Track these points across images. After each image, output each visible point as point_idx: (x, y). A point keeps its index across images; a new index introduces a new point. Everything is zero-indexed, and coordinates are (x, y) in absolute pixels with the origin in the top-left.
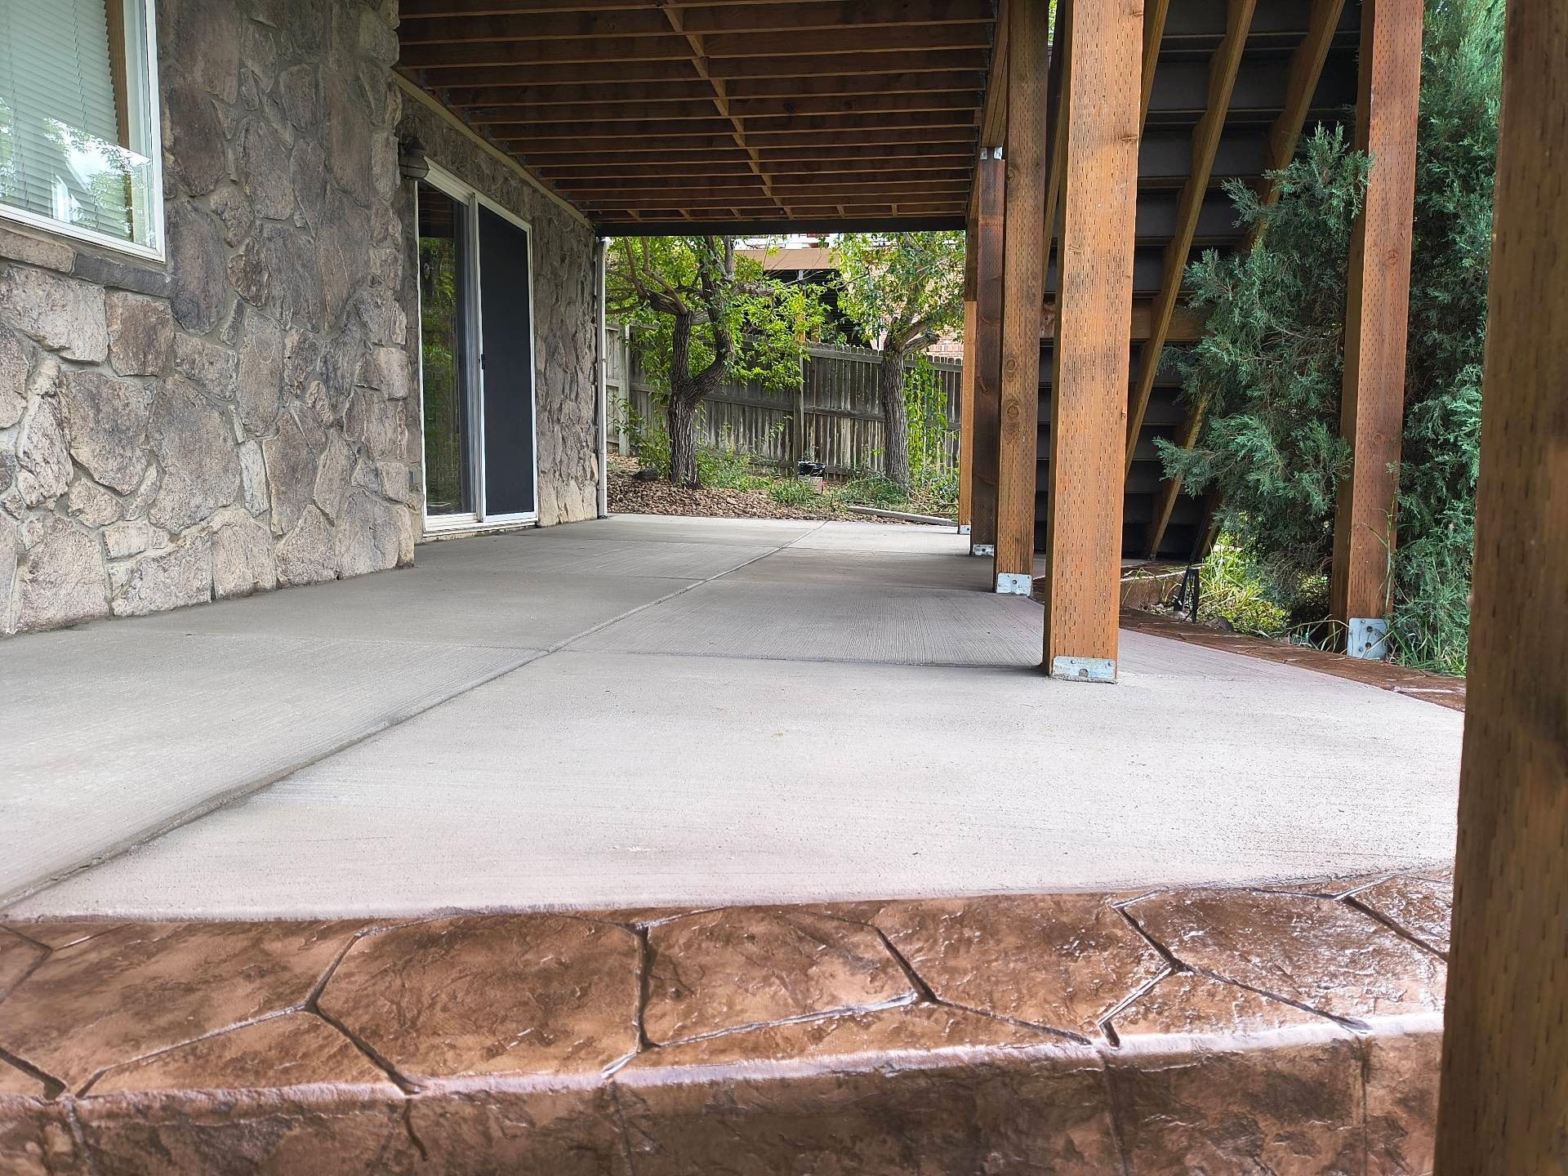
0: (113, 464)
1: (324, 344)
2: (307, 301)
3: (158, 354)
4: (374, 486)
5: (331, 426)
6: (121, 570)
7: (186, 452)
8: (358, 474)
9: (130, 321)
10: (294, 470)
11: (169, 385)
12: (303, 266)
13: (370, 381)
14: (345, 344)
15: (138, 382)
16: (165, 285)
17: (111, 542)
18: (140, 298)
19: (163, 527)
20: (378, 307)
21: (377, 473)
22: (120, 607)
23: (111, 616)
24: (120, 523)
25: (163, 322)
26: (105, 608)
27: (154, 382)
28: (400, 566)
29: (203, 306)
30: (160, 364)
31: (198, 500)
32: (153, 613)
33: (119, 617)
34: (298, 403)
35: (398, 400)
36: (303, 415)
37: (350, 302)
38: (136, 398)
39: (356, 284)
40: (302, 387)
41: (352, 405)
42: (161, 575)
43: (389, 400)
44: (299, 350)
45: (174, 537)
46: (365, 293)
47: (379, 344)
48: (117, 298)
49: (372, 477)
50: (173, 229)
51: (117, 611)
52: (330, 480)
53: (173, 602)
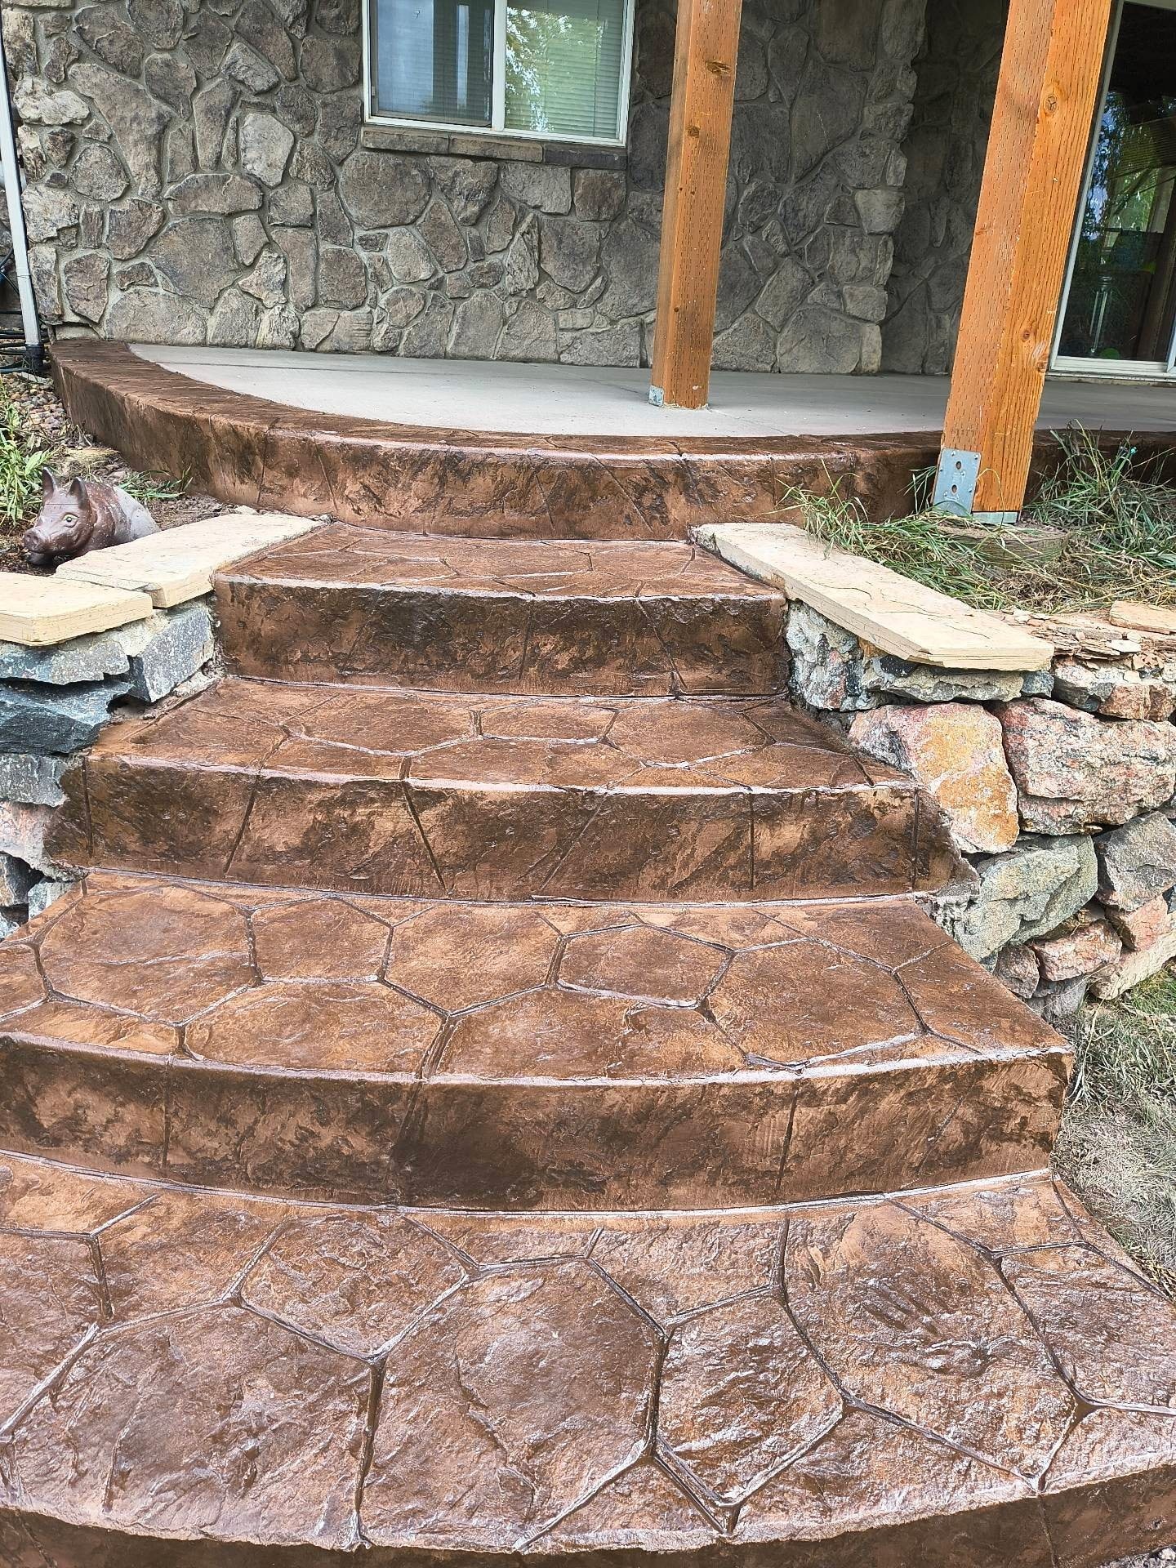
0: (568, 273)
1: (788, 191)
2: (770, 160)
3: (610, 207)
4: (836, 305)
5: (785, 255)
6: (567, 337)
7: (628, 269)
8: (815, 295)
9: (591, 186)
10: (732, 287)
11: (623, 226)
12: (771, 133)
13: (845, 217)
14: (812, 190)
15: (597, 225)
16: (615, 162)
17: (561, 320)
18: (600, 172)
19: (604, 315)
20: (864, 155)
21: (840, 295)
22: (565, 357)
23: (558, 361)
24: (574, 310)
25: (616, 186)
26: (555, 357)
27: (607, 224)
28: (856, 373)
29: (657, 171)
30: (612, 212)
31: (635, 301)
32: (586, 365)
33: (563, 363)
34: (750, 238)
35: (878, 234)
36: (753, 246)
37: (830, 155)
38: (589, 233)
39: (837, 140)
40: (757, 229)
41: (816, 238)
42: (596, 344)
43: (870, 234)
44: (752, 199)
45: (613, 322)
46: (850, 147)
47: (861, 187)
48: (582, 174)
49: (833, 297)
50: (634, 125)
51: (562, 360)
52: (776, 297)
53: (603, 362)
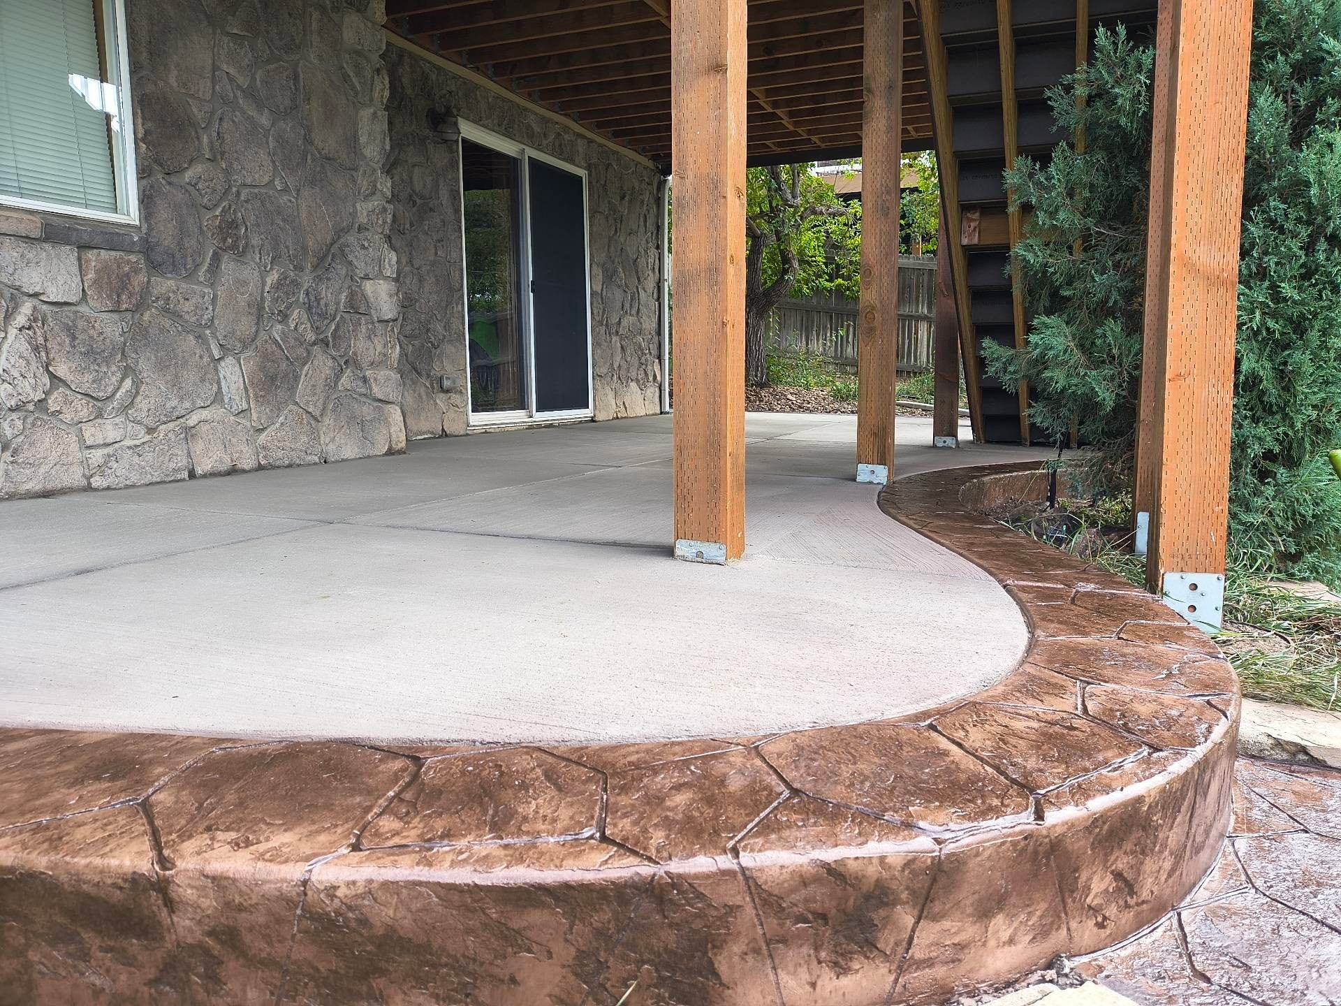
0: (89, 377)
1: (307, 280)
2: (287, 247)
3: (131, 295)
4: (363, 390)
5: (314, 344)
6: (97, 456)
7: (161, 366)
8: (344, 381)
9: (103, 270)
10: (273, 379)
11: (146, 317)
12: (284, 220)
13: (357, 306)
14: (328, 279)
15: (115, 316)
16: (134, 243)
17: (87, 435)
18: (113, 253)
19: (139, 423)
20: (363, 247)
21: (365, 380)
22: (97, 482)
23: (89, 488)
24: (99, 421)
25: (136, 271)
26: (85, 482)
27: (129, 315)
28: (390, 452)
29: (178, 256)
30: (134, 301)
31: (174, 403)
32: (127, 487)
33: (96, 490)
34: (279, 327)
35: (387, 321)
36: (284, 335)
37: (336, 246)
38: (111, 328)
39: (340, 232)
40: (285, 317)
41: (338, 327)
42: (136, 459)
43: (379, 321)
44: (278, 286)
45: (150, 430)
46: (351, 239)
47: (367, 277)
48: (91, 255)
49: (360, 383)
50: (146, 200)
51: (94, 485)
52: (313, 386)
53: (147, 480)
